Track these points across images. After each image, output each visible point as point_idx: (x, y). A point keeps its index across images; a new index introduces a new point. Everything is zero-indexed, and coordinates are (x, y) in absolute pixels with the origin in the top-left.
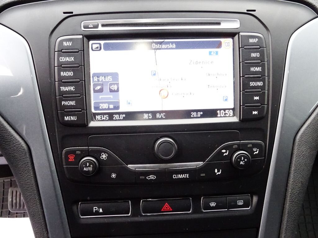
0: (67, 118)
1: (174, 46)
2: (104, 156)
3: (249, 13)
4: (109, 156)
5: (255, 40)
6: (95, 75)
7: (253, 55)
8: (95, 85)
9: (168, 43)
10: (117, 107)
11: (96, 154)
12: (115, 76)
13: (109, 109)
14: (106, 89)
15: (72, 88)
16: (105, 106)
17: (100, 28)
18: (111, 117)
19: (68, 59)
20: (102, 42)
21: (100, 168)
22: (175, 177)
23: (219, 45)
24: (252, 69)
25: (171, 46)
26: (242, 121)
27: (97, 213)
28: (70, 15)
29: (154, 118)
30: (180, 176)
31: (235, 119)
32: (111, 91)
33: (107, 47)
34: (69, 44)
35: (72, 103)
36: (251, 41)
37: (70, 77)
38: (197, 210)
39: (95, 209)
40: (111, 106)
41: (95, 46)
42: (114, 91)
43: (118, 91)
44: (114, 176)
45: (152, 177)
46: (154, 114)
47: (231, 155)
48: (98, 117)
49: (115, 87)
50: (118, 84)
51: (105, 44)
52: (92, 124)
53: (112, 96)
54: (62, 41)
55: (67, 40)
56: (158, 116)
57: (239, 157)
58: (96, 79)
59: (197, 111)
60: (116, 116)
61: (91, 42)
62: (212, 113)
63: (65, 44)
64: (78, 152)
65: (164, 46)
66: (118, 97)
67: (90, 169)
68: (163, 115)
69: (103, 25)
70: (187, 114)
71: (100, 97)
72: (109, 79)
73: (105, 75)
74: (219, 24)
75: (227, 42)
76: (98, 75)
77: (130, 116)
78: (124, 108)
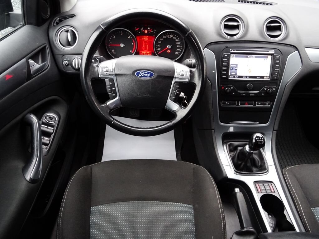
0: (223, 77)
1: (254, 57)
2: (232, 88)
3: (277, 49)
4: (233, 88)
5: (278, 57)
6: (231, 64)
7: (277, 61)
8: (231, 67)
9: (253, 56)
10: (236, 74)
11: (230, 87)
12: (237, 65)
14: (234, 69)
15: (226, 68)
16: (233, 74)
17: (235, 51)
18: (234, 77)
19: (226, 60)
20: (234, 55)
21: (232, 91)
22: (250, 95)
23: (267, 57)
24: (276, 65)
25: (253, 57)
26: (271, 80)
27: (227, 104)
28: (227, 47)
29: (246, 78)
30: (252, 95)
31: (269, 80)
32: (235, 69)
33: (236, 57)
34: (226, 55)
35: (225, 72)
36: (277, 57)
37: (225, 65)
38: (255, 105)
39: (227, 103)
40: (235, 74)
41: (232, 56)
43: (237, 69)
44: (234, 93)
45: (244, 95)
46: (246, 76)
47: (267, 89)
48: (231, 77)
49: (236, 68)
52: (229, 79)
53: (235, 71)
54: (224, 55)
55: (226, 54)
56: (247, 77)
57: (269, 90)
58: (231, 66)
59: (258, 76)
60: (236, 77)
61: (231, 55)
62: (263, 77)
63: (225, 55)
64: (225, 86)
65: (251, 57)
66: (237, 71)
67: (228, 91)
68: (249, 77)
69: (236, 50)
70: (255, 77)
71: (232, 71)
72: (235, 66)
73: (234, 65)
74: (268, 51)
75: (270, 57)
76: (232, 65)
77: (240, 77)
78: (238, 74)
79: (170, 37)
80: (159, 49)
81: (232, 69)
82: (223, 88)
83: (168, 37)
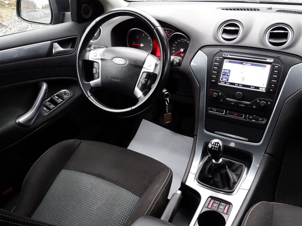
0: (212, 81)
1: (250, 64)
2: (220, 94)
3: (278, 58)
4: (222, 94)
5: (277, 67)
6: (224, 69)
7: (275, 71)
8: (223, 73)
9: (249, 63)
10: (228, 80)
11: (218, 93)
12: (230, 71)
13: (225, 80)
14: (226, 74)
15: (216, 72)
16: (224, 79)
17: (229, 56)
18: (225, 83)
19: (217, 64)
20: (228, 60)
21: (218, 97)
22: (240, 105)
23: (265, 67)
24: (274, 76)
25: (249, 64)
26: (267, 92)
27: (214, 111)
28: (221, 51)
29: (238, 86)
30: (242, 105)
31: (265, 91)
32: (227, 75)
33: (229, 62)
34: (219, 59)
35: (215, 76)
36: (276, 67)
37: (216, 69)
38: (245, 118)
39: (214, 109)
40: (226, 80)
41: (226, 61)
42: (228, 75)
44: (221, 100)
45: (233, 103)
46: (239, 85)
47: (260, 102)
48: (221, 82)
49: (228, 74)
50: (230, 73)
51: (229, 61)
52: (219, 84)
53: (227, 77)
54: (216, 58)
56: (240, 85)
57: (262, 103)
58: (224, 71)
59: (253, 86)
60: (227, 83)
61: (225, 60)
62: (258, 88)
63: (217, 59)
64: (213, 91)
65: (247, 64)
66: (229, 78)
67: (215, 96)
68: (241, 85)
70: (249, 87)
71: (224, 76)
72: (228, 71)
74: (266, 60)
75: (268, 66)
76: (225, 70)
77: (231, 84)
78: (230, 81)
79: (184, 41)
80: (174, 52)
81: (224, 74)
82: (211, 92)
83: (182, 41)
